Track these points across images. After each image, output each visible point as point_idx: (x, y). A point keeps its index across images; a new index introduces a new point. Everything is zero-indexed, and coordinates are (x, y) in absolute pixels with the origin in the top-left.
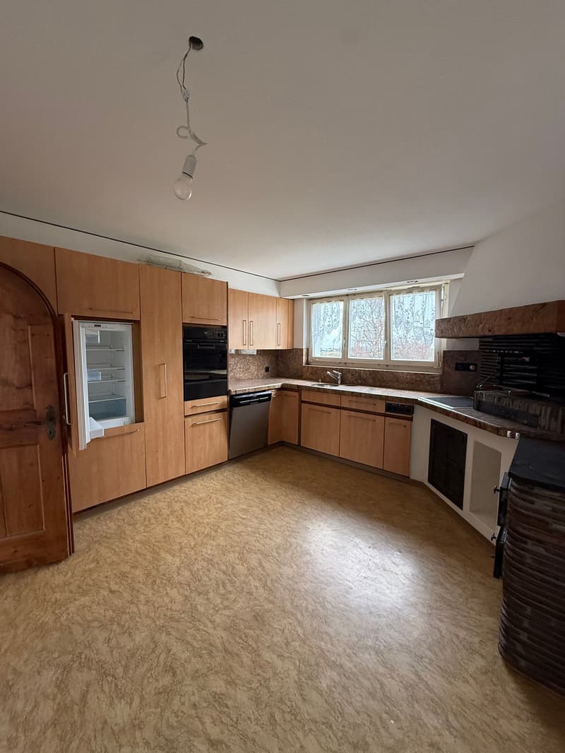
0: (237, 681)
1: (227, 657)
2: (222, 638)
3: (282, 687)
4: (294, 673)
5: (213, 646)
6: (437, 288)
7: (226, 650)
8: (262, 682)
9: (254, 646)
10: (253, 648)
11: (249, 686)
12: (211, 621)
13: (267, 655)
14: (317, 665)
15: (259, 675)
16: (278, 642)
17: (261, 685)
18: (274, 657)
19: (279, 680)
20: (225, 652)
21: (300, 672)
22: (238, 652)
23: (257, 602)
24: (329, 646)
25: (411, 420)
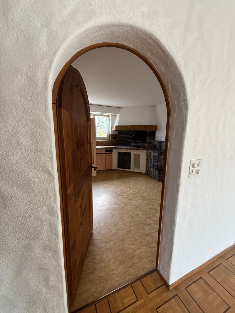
0: (143, 266)
1: (132, 268)
2: (123, 268)
3: (149, 252)
4: (145, 247)
5: (126, 273)
6: (108, 116)
7: (130, 267)
8: (146, 258)
9: (132, 256)
10: (133, 257)
11: (146, 263)
12: (113, 271)
13: (137, 253)
14: (145, 240)
15: (143, 258)
16: (133, 247)
17: (147, 258)
18: (138, 251)
19: (147, 252)
20: (130, 268)
21: (146, 245)
22: (132, 262)
23: (113, 248)
24: (140, 234)
25: (112, 153)
